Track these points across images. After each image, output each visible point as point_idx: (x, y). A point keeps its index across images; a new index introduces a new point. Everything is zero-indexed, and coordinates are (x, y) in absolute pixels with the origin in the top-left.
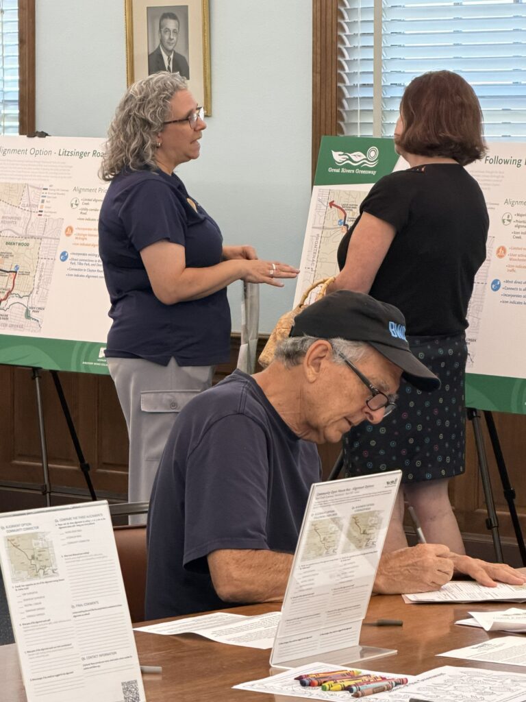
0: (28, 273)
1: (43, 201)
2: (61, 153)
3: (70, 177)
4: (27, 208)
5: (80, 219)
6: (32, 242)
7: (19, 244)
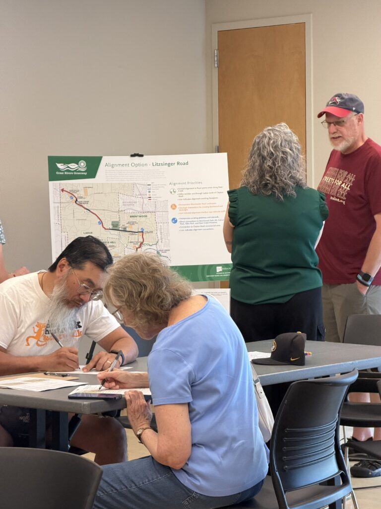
0: (152, 232)
1: (149, 192)
2: (154, 165)
3: (165, 177)
4: (139, 196)
5: (179, 200)
6: (149, 215)
7: (140, 216)
